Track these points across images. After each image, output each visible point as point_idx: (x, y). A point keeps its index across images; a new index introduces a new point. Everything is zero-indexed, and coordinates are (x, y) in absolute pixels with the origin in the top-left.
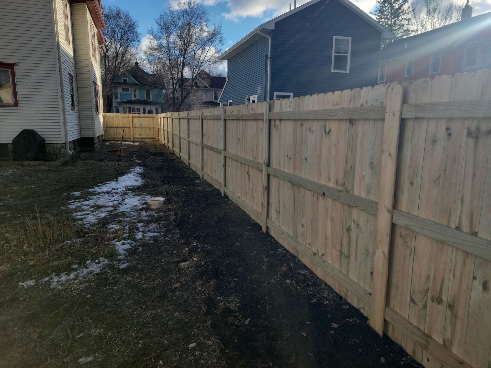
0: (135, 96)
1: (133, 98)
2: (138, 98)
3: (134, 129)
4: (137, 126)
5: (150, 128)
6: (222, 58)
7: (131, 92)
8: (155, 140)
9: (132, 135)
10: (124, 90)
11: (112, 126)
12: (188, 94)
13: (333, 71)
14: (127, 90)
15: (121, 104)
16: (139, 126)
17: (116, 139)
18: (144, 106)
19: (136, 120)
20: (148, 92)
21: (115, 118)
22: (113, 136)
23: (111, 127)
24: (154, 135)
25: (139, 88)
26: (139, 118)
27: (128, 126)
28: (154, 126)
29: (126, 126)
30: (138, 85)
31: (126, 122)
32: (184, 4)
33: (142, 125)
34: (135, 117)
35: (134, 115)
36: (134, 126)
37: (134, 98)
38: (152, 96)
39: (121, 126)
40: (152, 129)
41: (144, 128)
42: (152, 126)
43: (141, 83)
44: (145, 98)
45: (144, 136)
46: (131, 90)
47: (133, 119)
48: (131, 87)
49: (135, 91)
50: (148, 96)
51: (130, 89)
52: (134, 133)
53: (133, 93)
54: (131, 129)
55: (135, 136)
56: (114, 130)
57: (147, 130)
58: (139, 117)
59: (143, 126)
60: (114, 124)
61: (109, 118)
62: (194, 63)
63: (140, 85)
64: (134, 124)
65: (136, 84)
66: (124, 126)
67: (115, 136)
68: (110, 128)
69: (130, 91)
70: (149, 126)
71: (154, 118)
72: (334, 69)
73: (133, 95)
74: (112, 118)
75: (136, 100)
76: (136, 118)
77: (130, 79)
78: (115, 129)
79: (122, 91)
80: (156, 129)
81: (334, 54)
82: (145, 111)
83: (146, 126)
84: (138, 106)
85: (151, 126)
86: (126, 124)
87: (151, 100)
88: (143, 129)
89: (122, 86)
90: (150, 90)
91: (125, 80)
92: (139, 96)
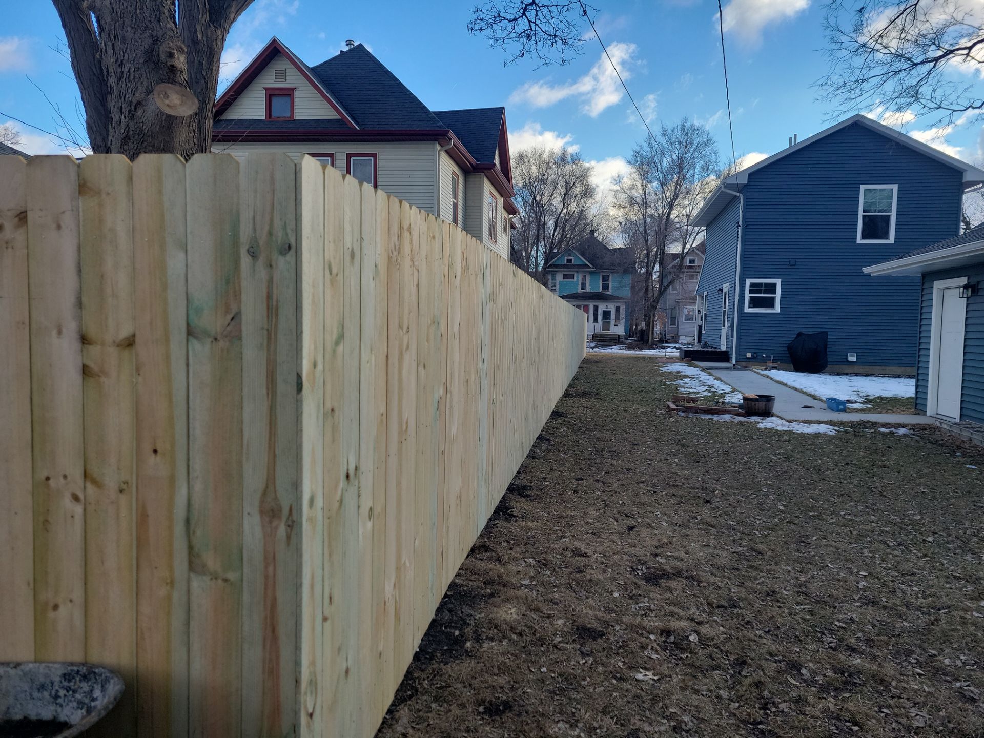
0: (583, 287)
1: (580, 290)
2: (588, 289)
7: (577, 280)
10: (566, 277)
13: (859, 241)
14: (572, 277)
18: (596, 304)
20: (605, 279)
25: (591, 273)
30: (590, 268)
32: (673, 131)
37: (582, 289)
38: (612, 285)
43: (595, 265)
44: (601, 290)
46: (577, 277)
48: (578, 272)
49: (585, 276)
50: (606, 287)
51: (576, 275)
53: (580, 282)
63: (592, 268)
65: (587, 266)
69: (575, 278)
72: (863, 237)
75: (584, 293)
77: (577, 259)
79: (562, 278)
81: (861, 213)
82: (597, 311)
84: (586, 304)
87: (610, 293)
89: (563, 271)
90: (609, 276)
91: (570, 261)
92: (590, 285)
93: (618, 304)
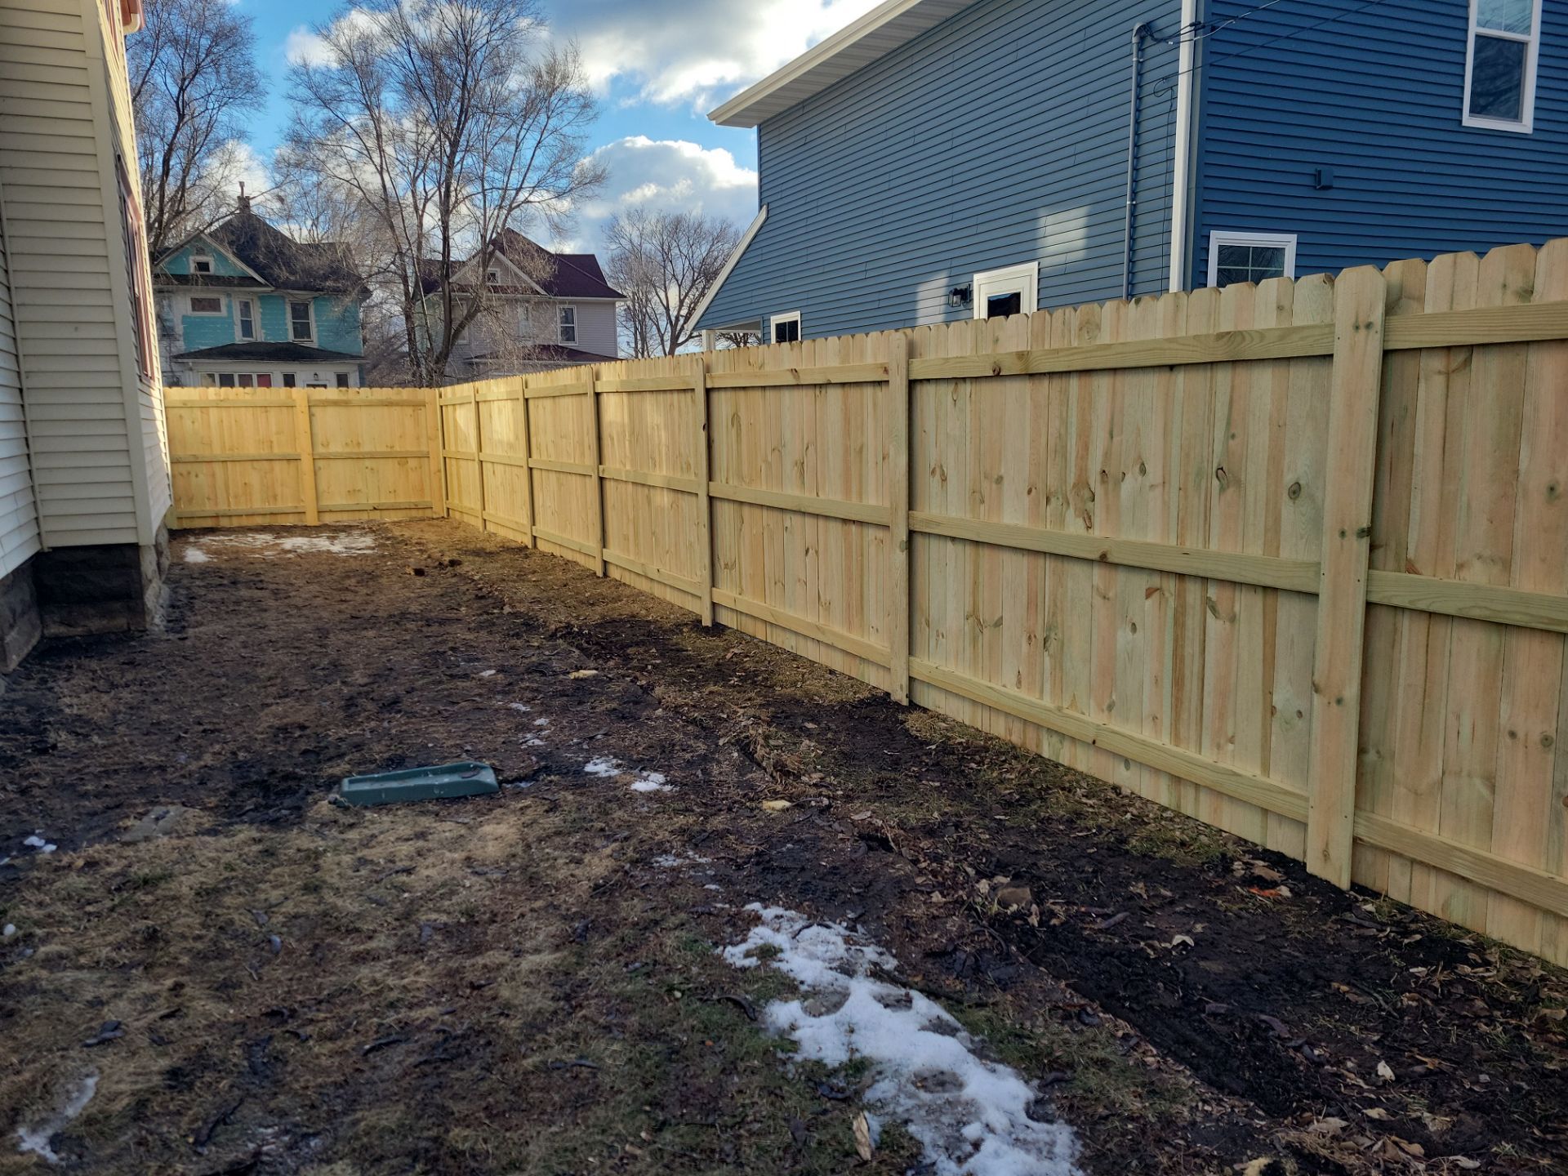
0: (247, 328)
1: (239, 338)
2: (260, 335)
3: (320, 463)
4: (336, 448)
5: (402, 458)
6: (733, 115)
7: (230, 311)
8: (428, 513)
9: (311, 494)
10: (197, 304)
11: (205, 453)
12: (470, 316)
14: (214, 305)
15: (190, 362)
16: (347, 450)
17: (224, 523)
18: (288, 367)
19: (328, 420)
20: (300, 312)
21: (213, 413)
22: (209, 508)
23: (196, 461)
24: (422, 490)
25: (263, 298)
26: (342, 410)
27: (288, 451)
28: (424, 448)
29: (276, 450)
30: (260, 284)
31: (274, 429)
33: (359, 444)
34: (326, 403)
35: (319, 394)
36: (321, 450)
37: (244, 335)
38: (318, 326)
39: (252, 450)
40: (412, 463)
41: (373, 456)
42: (410, 447)
43: (270, 279)
44: (291, 338)
45: (373, 501)
46: (229, 307)
47: (311, 415)
48: (229, 295)
49: (246, 307)
50: (302, 330)
51: (223, 302)
52: (323, 486)
53: (237, 317)
54: (306, 464)
55: (326, 502)
56: (213, 475)
57: (389, 467)
58: (346, 404)
59: (367, 448)
60: (210, 444)
61: (182, 412)
62: (485, 196)
63: (266, 286)
64: (319, 438)
65: (251, 281)
66: (264, 452)
67: (222, 507)
68: (189, 467)
69: (223, 308)
70: (397, 448)
71: (419, 405)
73: (239, 323)
74: (197, 412)
75: (250, 344)
76: (330, 410)
77: (225, 263)
78: (218, 468)
79: (190, 307)
80: (436, 463)
81: (1473, 29)
83: (381, 448)
85: (409, 449)
86: (274, 439)
87: (315, 345)
88: (368, 463)
89: (190, 291)
90: (307, 306)
91: (203, 266)
92: (263, 326)
93: (342, 369)
